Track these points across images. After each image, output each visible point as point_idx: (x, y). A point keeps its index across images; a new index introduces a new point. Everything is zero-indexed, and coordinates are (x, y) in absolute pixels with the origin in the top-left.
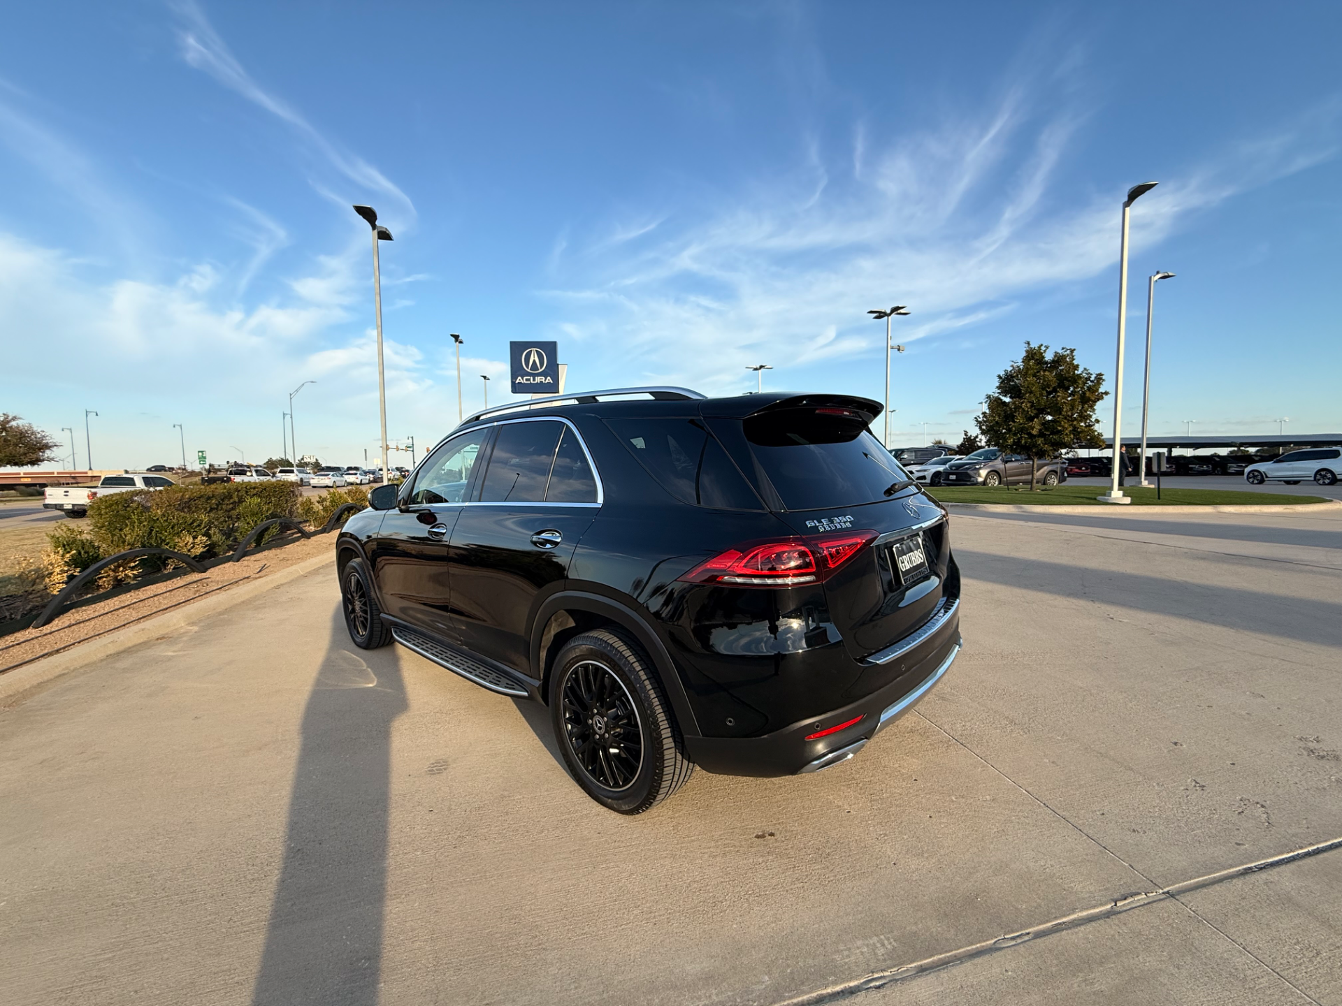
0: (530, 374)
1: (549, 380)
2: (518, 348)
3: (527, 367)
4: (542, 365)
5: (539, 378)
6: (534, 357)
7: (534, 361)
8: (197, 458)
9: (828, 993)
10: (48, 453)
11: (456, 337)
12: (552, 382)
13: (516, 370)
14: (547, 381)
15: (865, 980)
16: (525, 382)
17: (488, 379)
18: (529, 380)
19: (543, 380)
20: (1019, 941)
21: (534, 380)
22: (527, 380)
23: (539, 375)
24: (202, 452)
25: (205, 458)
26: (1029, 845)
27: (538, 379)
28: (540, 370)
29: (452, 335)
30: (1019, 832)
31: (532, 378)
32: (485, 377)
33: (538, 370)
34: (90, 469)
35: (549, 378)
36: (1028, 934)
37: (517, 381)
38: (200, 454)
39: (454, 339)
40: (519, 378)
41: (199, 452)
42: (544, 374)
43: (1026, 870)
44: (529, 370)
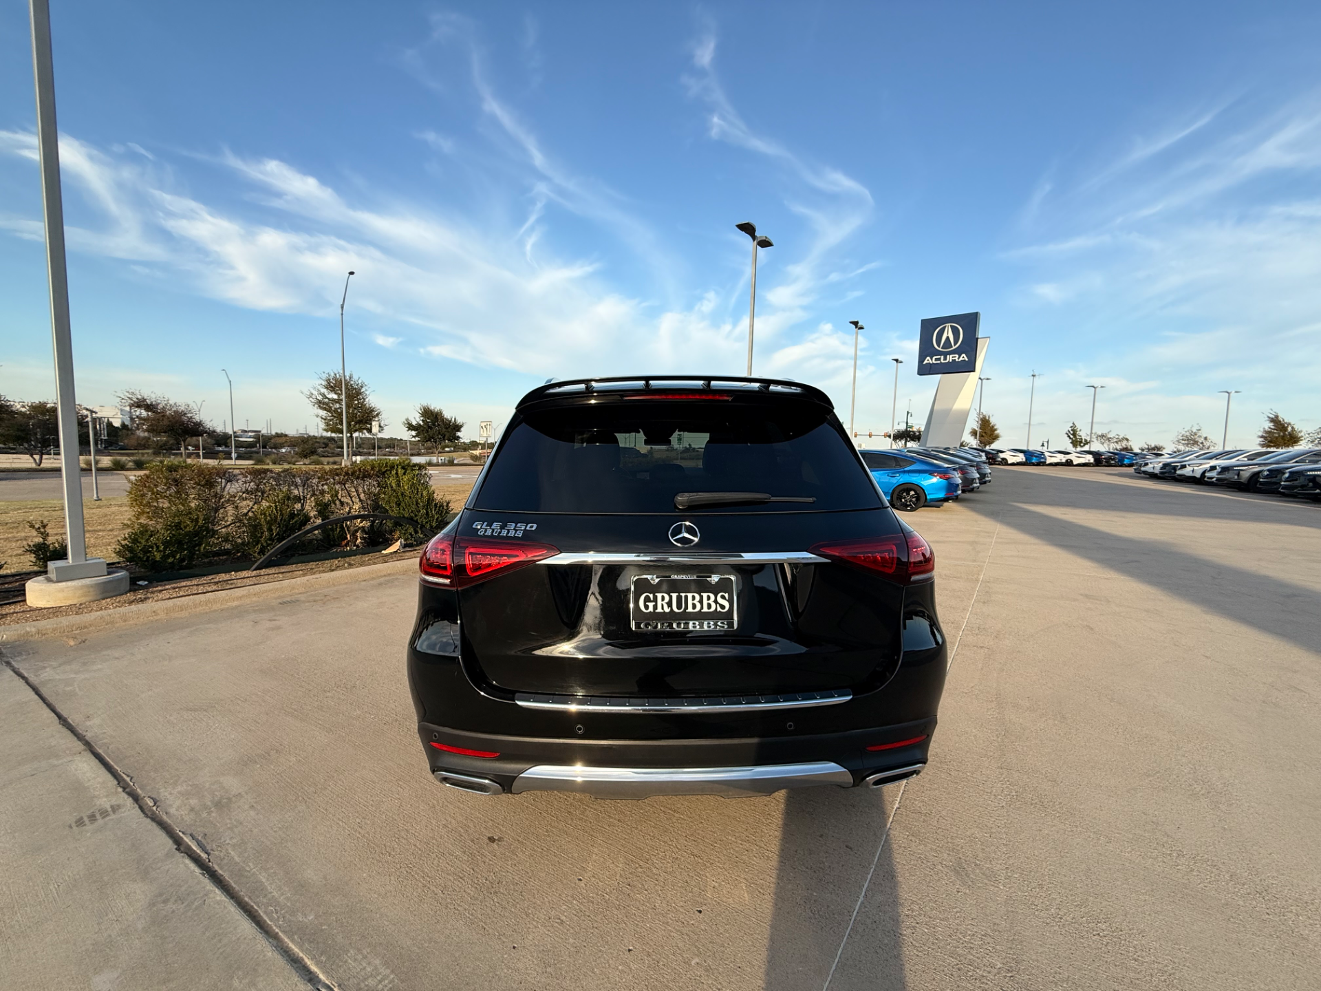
0: (940, 353)
1: (964, 357)
2: (929, 326)
3: (939, 346)
4: (956, 342)
5: (951, 356)
6: (948, 333)
7: (948, 338)
9: (306, 963)
11: (855, 323)
12: (967, 359)
13: (926, 349)
14: (961, 359)
15: (329, 984)
16: (934, 362)
17: (901, 362)
18: (939, 359)
19: (956, 359)
21: (945, 359)
22: (936, 360)
23: (950, 353)
27: (950, 358)
28: (954, 348)
29: (851, 322)
31: (942, 357)
32: (897, 360)
33: (952, 347)
35: (964, 355)
37: (926, 362)
39: (854, 326)
40: (928, 358)
42: (958, 352)
44: (940, 349)
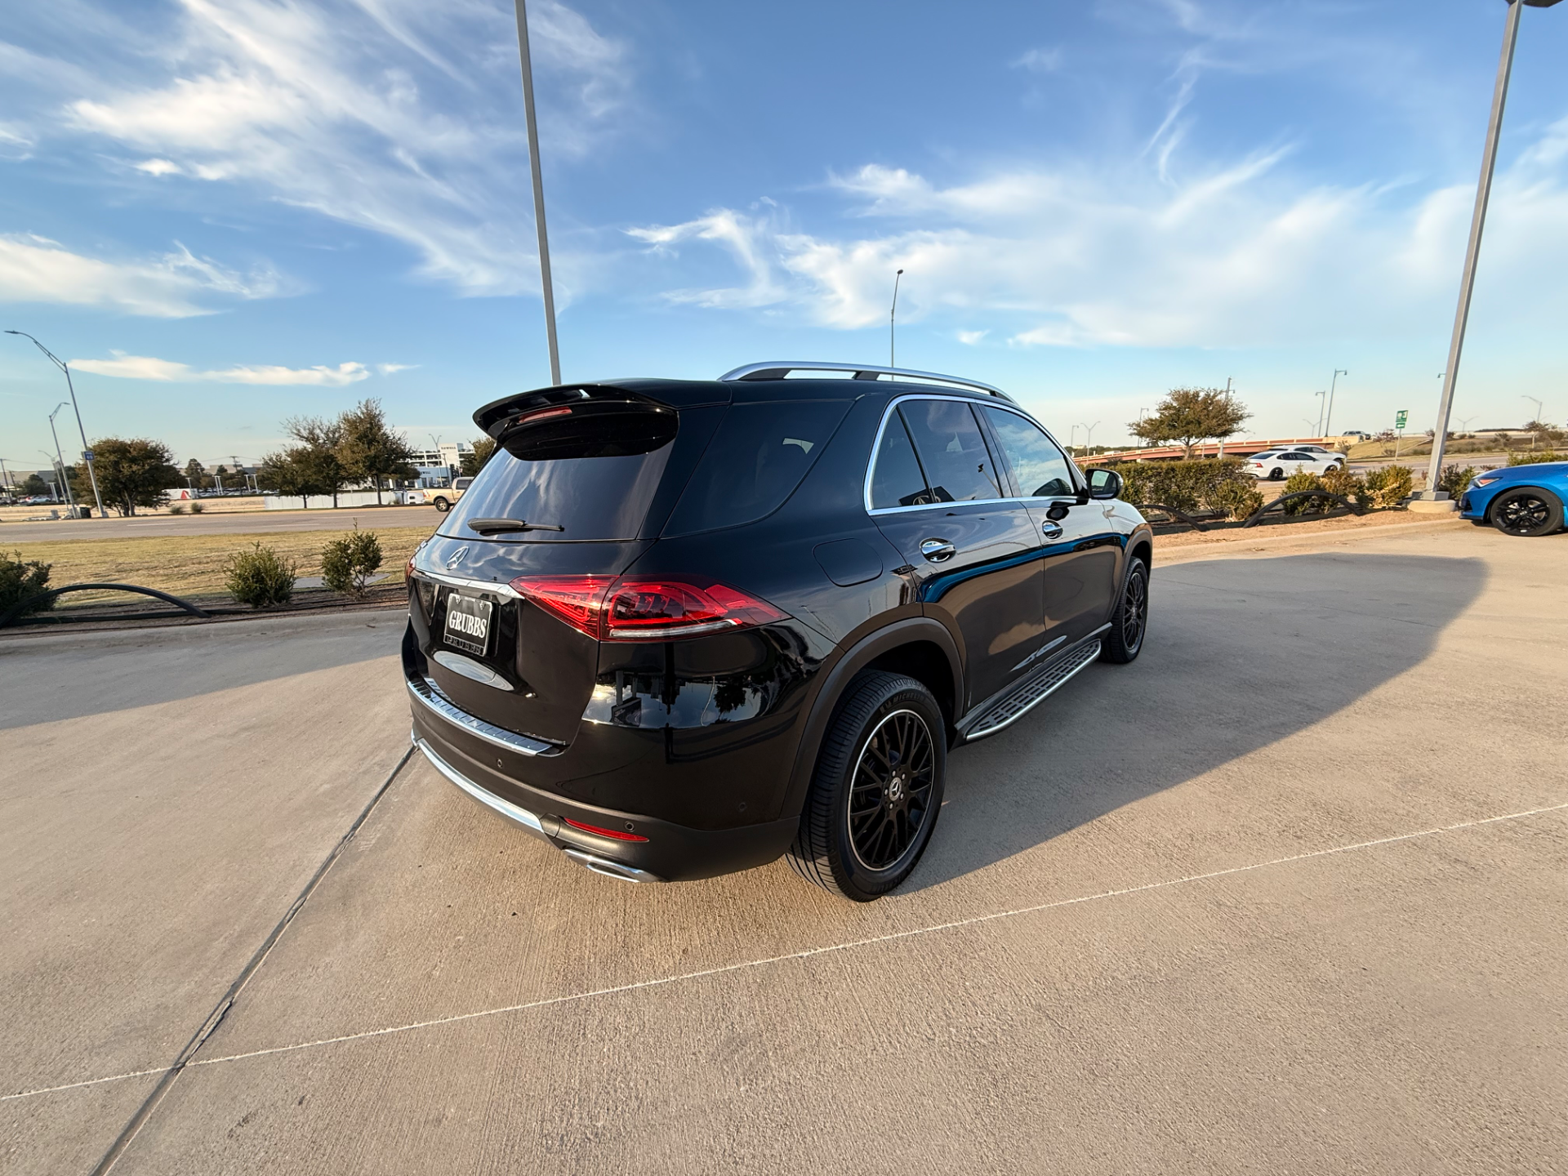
8: (1395, 420)
10: (1241, 424)
20: (291, 912)
24: (1402, 412)
25: (1405, 419)
26: (347, 973)
30: (368, 975)
34: (1326, 436)
36: (289, 921)
38: (1400, 415)
41: (1399, 412)
43: (328, 952)
